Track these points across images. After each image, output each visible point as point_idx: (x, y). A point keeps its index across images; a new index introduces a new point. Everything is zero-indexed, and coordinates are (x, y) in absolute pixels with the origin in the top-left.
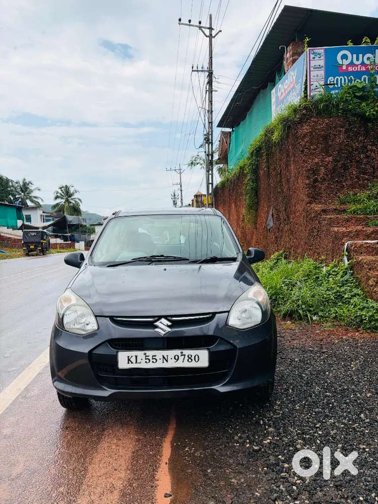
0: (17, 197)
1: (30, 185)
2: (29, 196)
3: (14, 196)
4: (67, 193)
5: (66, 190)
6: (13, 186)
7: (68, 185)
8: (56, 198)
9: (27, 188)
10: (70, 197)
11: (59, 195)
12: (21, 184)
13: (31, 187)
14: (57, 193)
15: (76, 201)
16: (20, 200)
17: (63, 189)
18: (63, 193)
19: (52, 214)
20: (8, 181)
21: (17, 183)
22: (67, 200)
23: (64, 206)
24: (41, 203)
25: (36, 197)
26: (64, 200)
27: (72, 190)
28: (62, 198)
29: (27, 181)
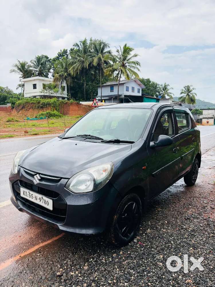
0: (160, 93)
1: (168, 86)
2: (167, 93)
3: (159, 92)
4: (188, 90)
5: (188, 88)
6: (159, 87)
7: (189, 86)
8: (181, 93)
9: (166, 88)
10: (189, 92)
11: (183, 91)
12: (164, 86)
13: (168, 87)
14: (182, 90)
15: (193, 95)
16: (162, 95)
17: (186, 88)
18: (186, 90)
19: (178, 103)
20: (157, 84)
21: (161, 85)
22: (188, 95)
23: (185, 98)
24: (173, 97)
25: (170, 93)
26: (186, 95)
27: (191, 88)
28: (185, 93)
29: (167, 84)
